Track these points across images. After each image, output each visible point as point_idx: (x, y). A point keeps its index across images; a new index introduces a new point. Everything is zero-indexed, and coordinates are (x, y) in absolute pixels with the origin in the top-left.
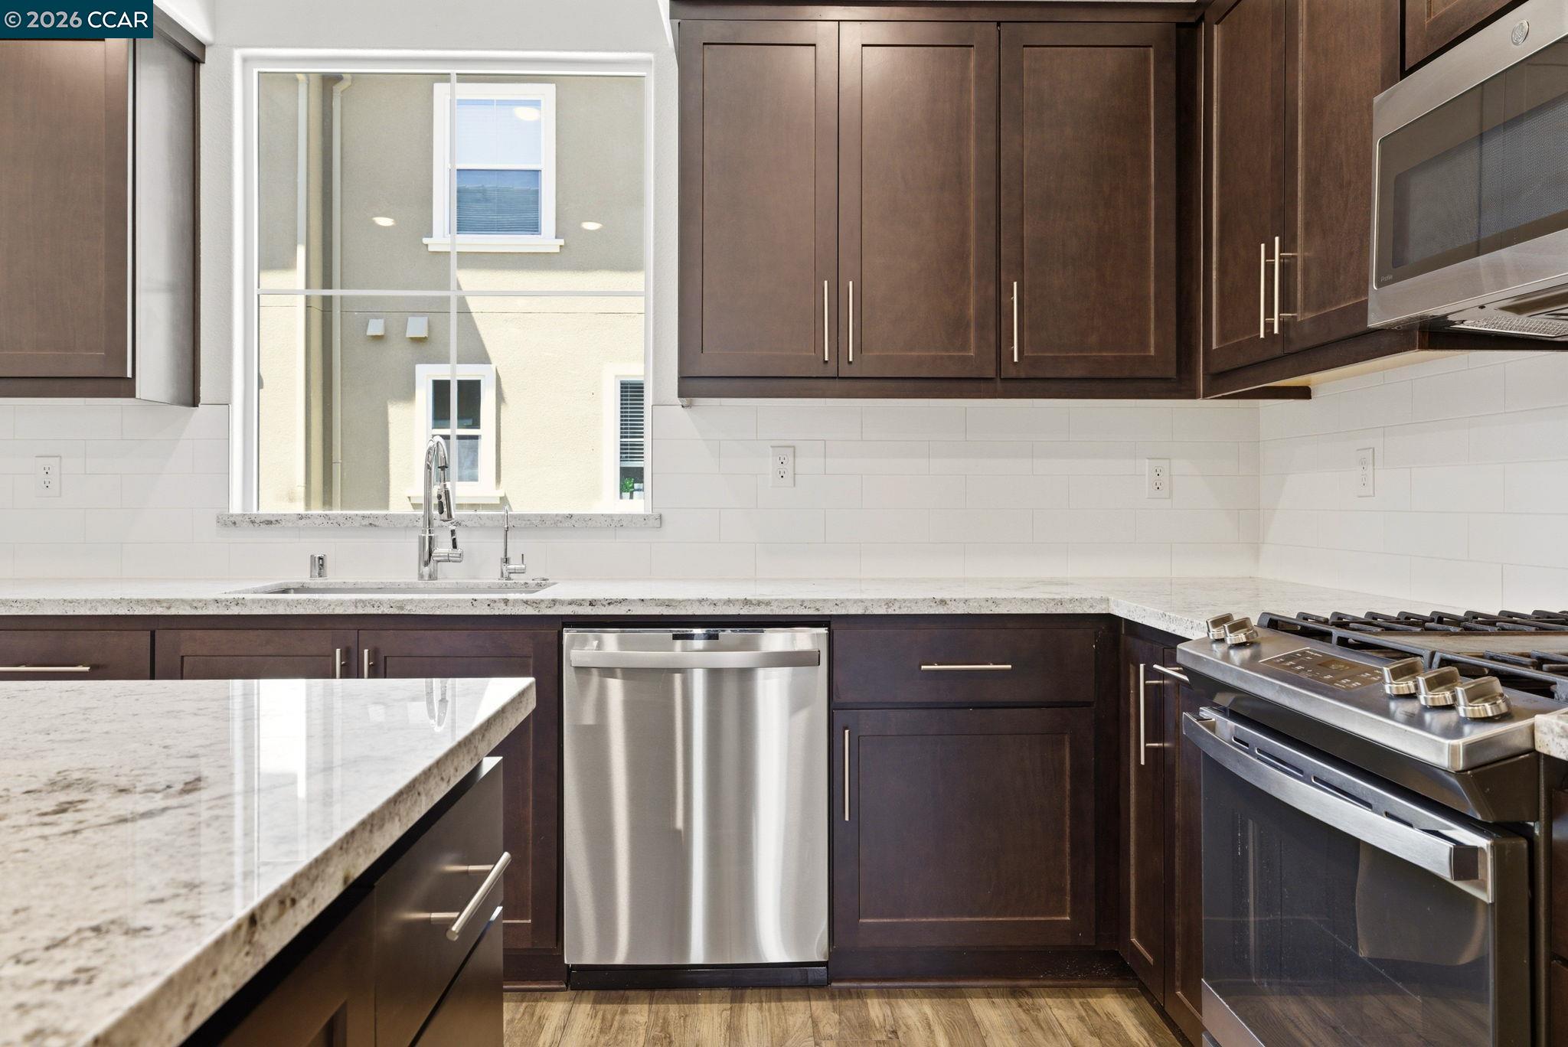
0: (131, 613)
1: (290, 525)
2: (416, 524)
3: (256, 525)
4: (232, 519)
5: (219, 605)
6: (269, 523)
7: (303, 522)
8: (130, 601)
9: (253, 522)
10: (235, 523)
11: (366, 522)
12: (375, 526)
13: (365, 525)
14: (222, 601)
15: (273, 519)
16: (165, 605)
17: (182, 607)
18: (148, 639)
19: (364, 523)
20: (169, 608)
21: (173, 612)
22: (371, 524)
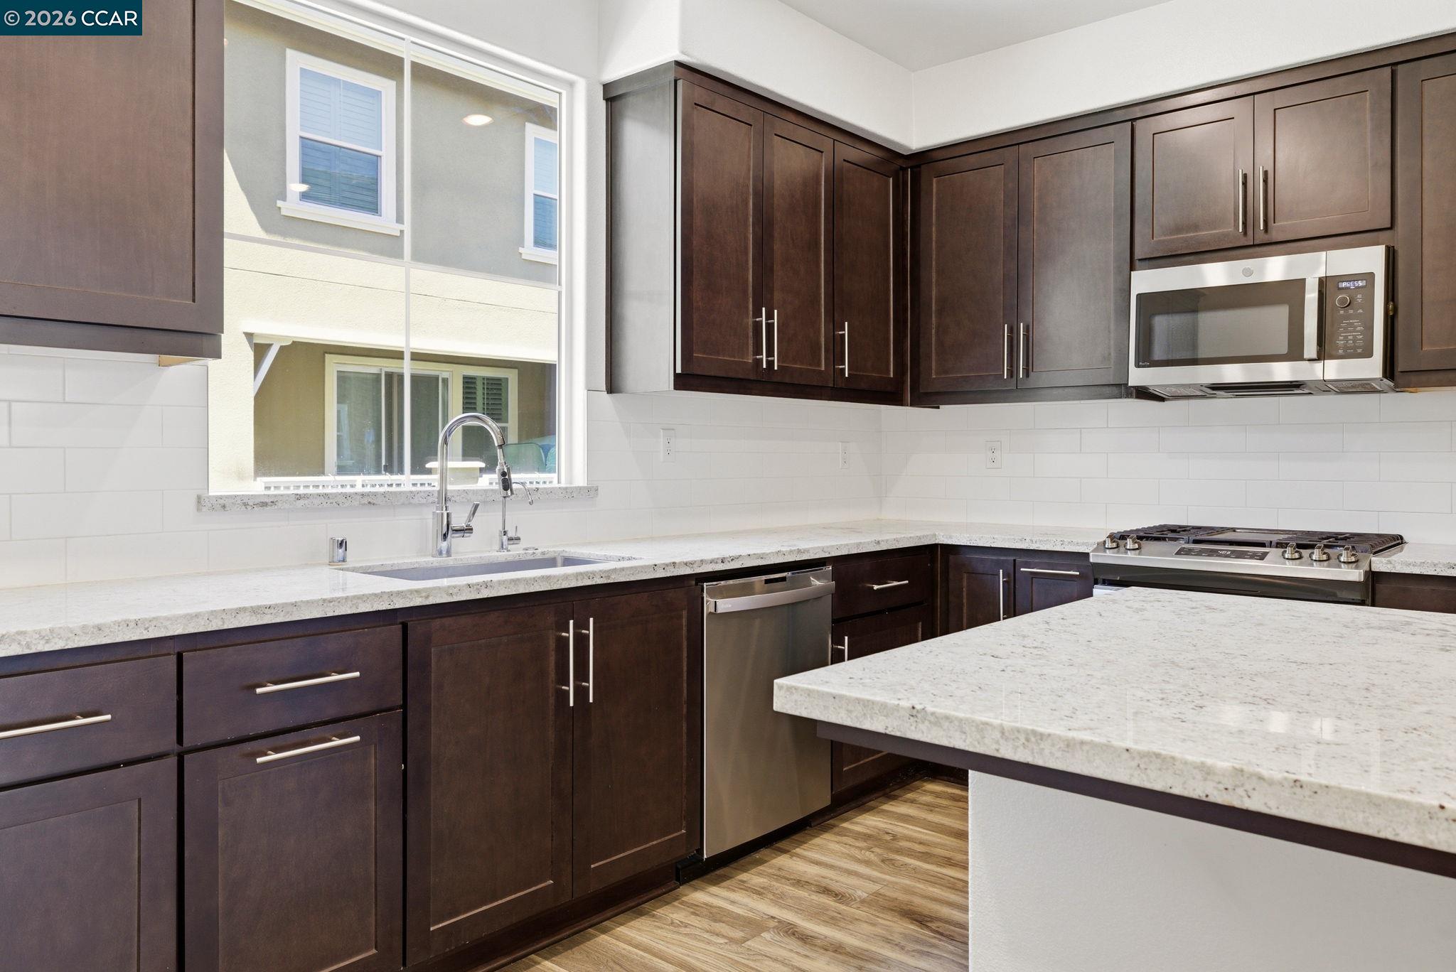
0: (392, 607)
1: (287, 506)
2: (412, 501)
3: (249, 508)
4: (222, 502)
5: (471, 589)
6: (264, 504)
7: (302, 502)
8: (391, 594)
9: (246, 505)
10: (224, 507)
11: (365, 501)
12: (374, 504)
13: (364, 504)
14: (473, 585)
15: (268, 500)
16: (424, 594)
17: (439, 595)
18: (400, 633)
19: (363, 502)
20: (427, 597)
21: (431, 601)
22: (369, 503)
